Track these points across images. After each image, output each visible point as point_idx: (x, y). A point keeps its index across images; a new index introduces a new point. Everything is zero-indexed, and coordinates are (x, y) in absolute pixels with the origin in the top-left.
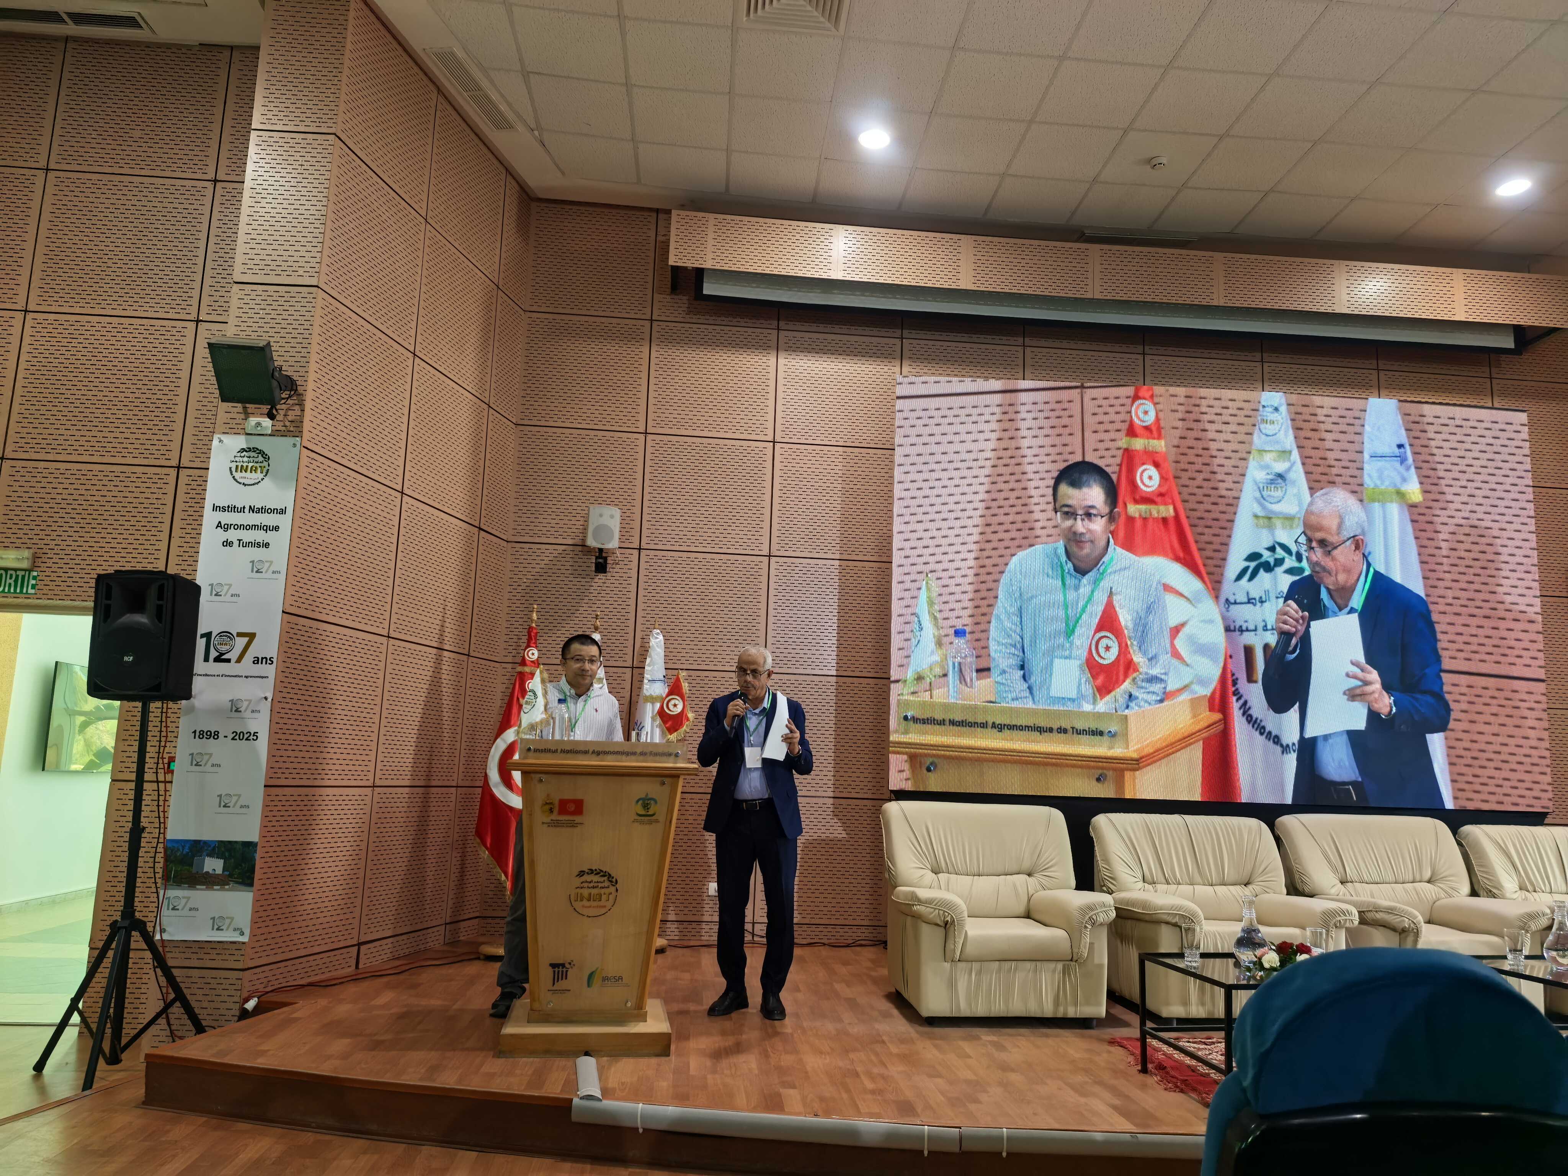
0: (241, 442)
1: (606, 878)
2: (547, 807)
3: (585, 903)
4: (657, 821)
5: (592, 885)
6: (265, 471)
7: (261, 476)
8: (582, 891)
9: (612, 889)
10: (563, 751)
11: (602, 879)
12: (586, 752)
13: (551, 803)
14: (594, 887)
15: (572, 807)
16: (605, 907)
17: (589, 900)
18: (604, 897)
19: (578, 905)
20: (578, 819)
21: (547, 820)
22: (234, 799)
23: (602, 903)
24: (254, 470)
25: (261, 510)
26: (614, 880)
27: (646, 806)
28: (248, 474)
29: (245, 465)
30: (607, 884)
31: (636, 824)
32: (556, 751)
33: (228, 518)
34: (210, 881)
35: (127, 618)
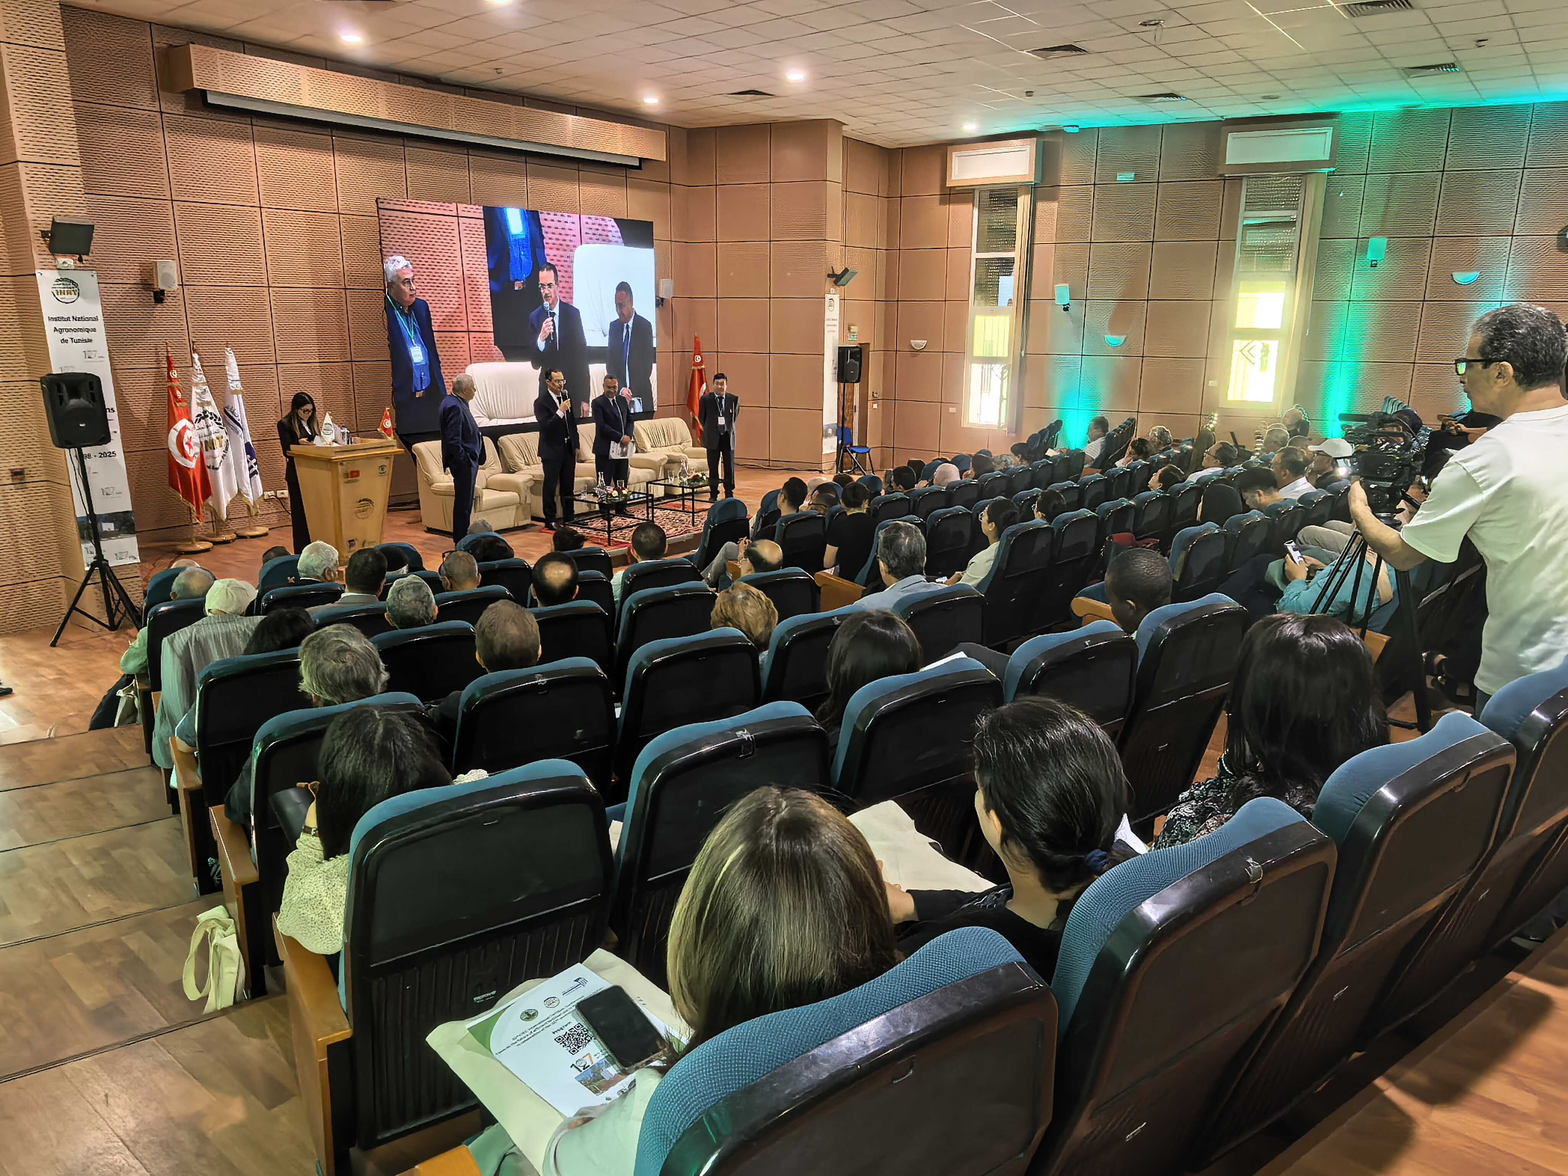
0: (56, 275)
1: (368, 502)
2: (346, 475)
3: (361, 513)
4: (386, 475)
6: (77, 293)
7: (76, 297)
8: (360, 508)
9: (371, 506)
14: (365, 506)
16: (368, 514)
18: (368, 510)
19: (359, 514)
20: (357, 479)
21: (345, 481)
22: (111, 490)
24: (69, 293)
25: (79, 319)
26: (372, 502)
27: (382, 469)
28: (66, 296)
29: (62, 290)
30: (369, 504)
31: (378, 477)
33: (60, 325)
34: (109, 535)
35: (73, 402)
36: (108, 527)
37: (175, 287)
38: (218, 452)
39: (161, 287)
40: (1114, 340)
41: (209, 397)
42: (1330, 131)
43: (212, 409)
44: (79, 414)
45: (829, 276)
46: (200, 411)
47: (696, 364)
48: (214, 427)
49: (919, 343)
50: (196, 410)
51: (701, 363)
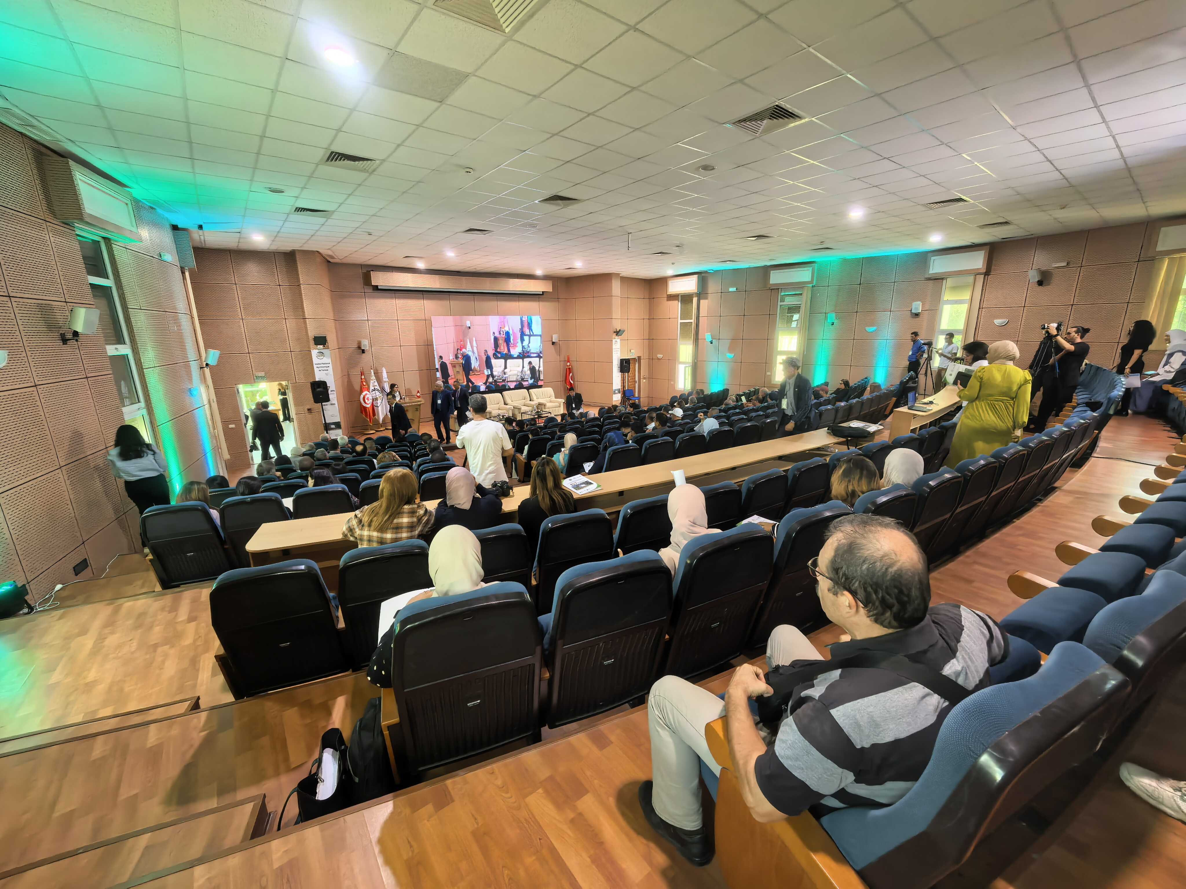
0: (317, 351)
7: (323, 357)
22: (334, 415)
25: (324, 364)
28: (320, 357)
29: (319, 355)
33: (318, 366)
34: (333, 429)
35: (318, 390)
36: (333, 426)
37: (368, 348)
38: (379, 401)
39: (363, 348)
40: (730, 356)
41: (376, 384)
42: (811, 269)
43: (378, 387)
44: (321, 393)
45: (614, 332)
46: (373, 388)
47: (567, 366)
48: (378, 393)
49: (660, 356)
50: (372, 388)
51: (570, 365)
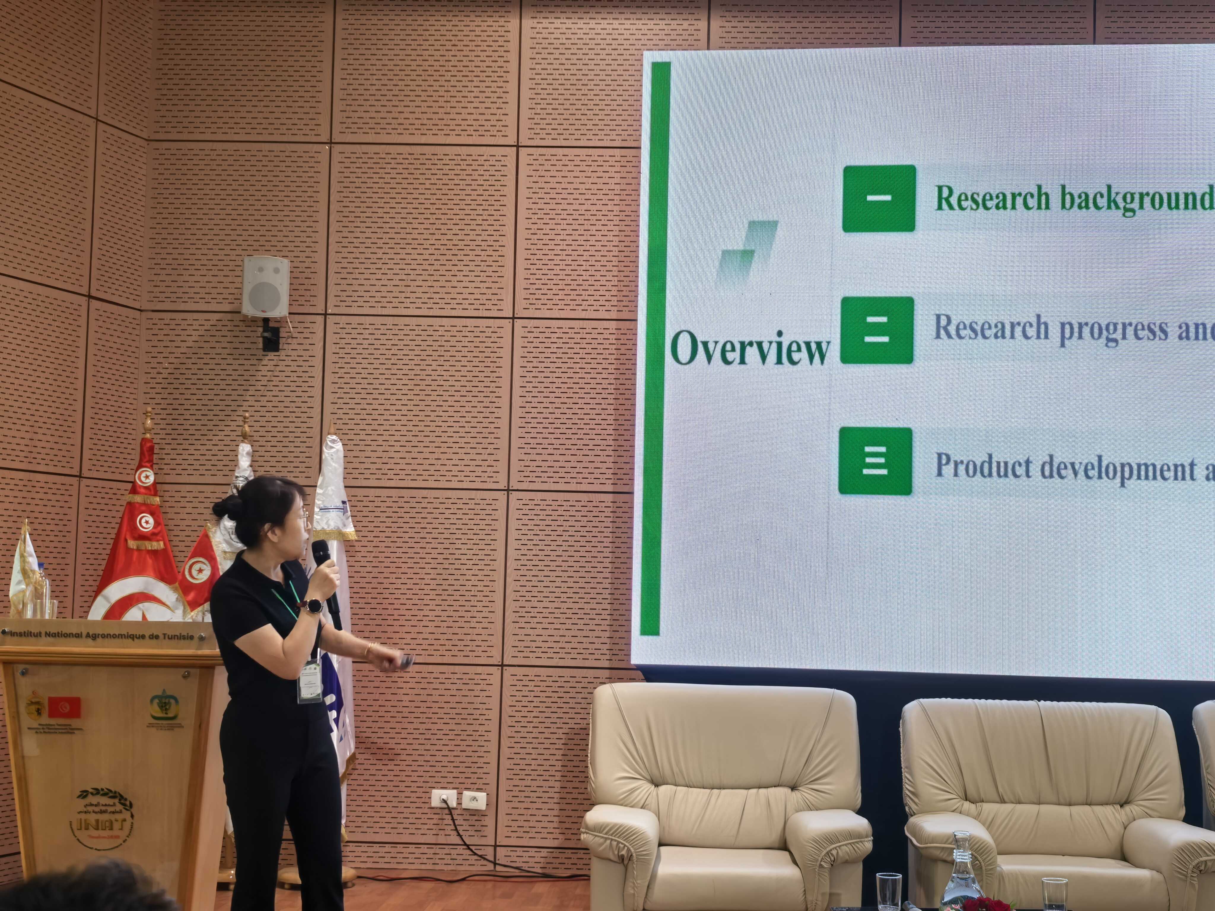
1: (116, 801)
2: (33, 708)
3: (93, 832)
4: (180, 726)
5: (97, 809)
8: (87, 816)
9: (127, 815)
10: (48, 634)
11: (110, 801)
12: (78, 636)
13: (38, 703)
14: (102, 812)
15: (67, 708)
16: (117, 837)
17: (97, 829)
18: (116, 826)
19: (82, 835)
20: (75, 723)
21: (35, 725)
23: (116, 832)
26: (128, 803)
27: (164, 706)
30: (119, 807)
31: (153, 730)
32: (38, 635)
39: (248, 310)
